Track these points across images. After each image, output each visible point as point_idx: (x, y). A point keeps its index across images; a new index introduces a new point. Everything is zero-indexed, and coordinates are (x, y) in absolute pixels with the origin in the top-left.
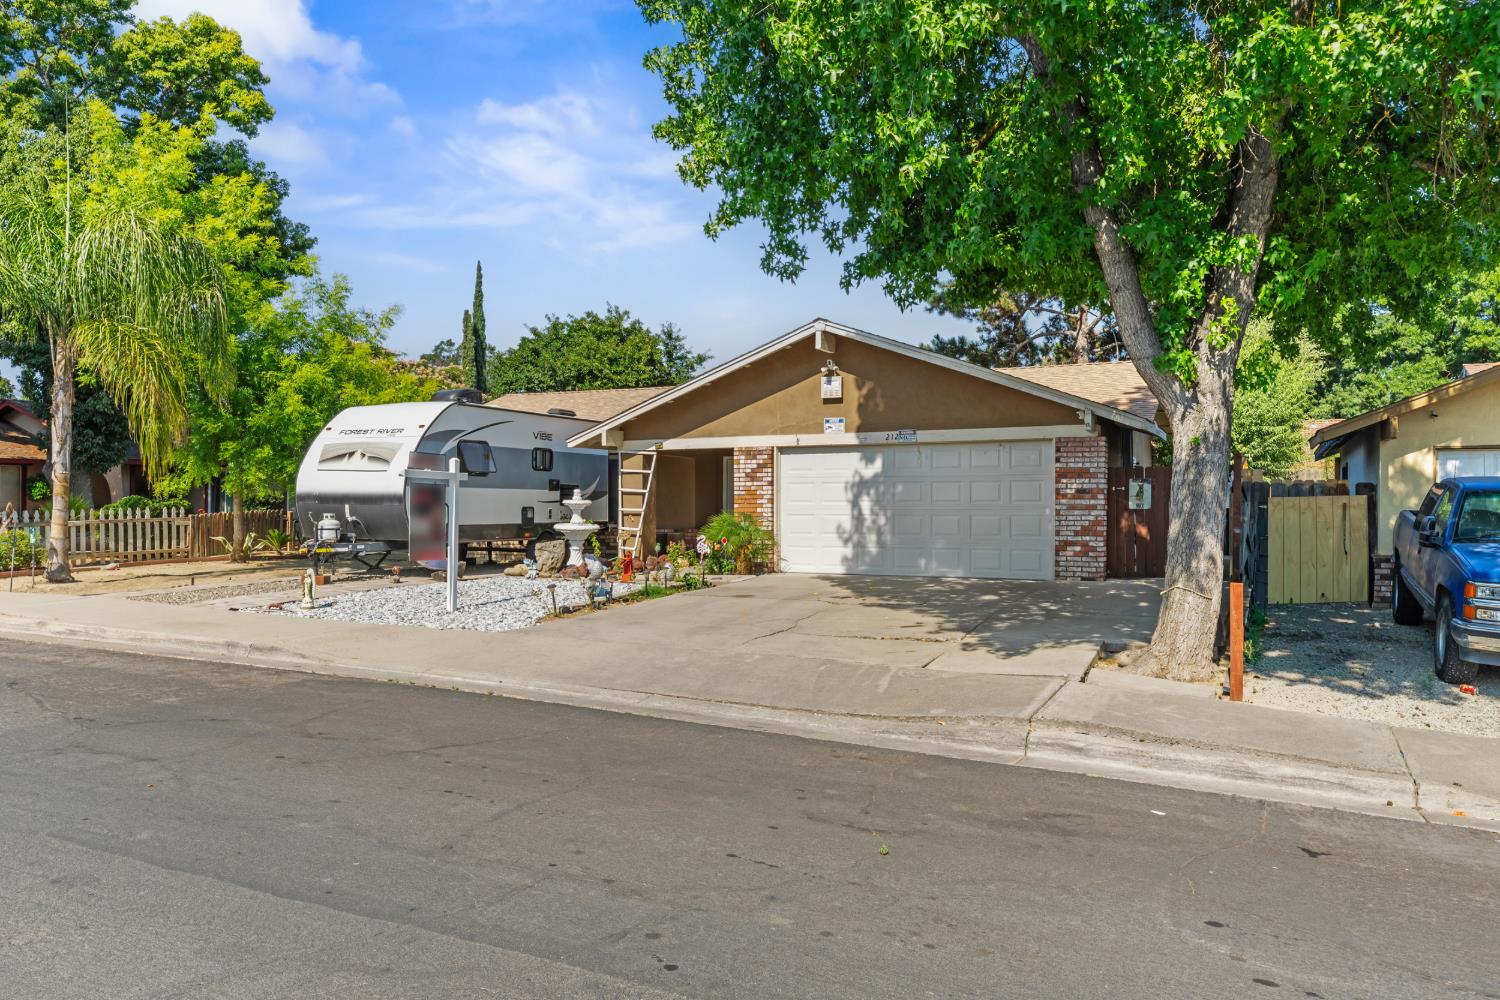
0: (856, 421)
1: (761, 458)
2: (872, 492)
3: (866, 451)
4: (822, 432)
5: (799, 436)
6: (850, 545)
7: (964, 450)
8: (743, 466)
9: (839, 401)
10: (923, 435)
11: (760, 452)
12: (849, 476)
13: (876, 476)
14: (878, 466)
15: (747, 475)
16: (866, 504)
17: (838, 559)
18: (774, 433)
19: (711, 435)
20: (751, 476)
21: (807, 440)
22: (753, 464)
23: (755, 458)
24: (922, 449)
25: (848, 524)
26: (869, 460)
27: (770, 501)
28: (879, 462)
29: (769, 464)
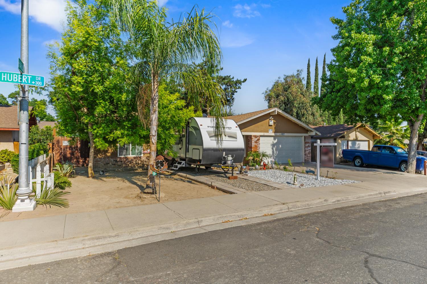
0: (274, 130)
1: (258, 138)
2: (276, 146)
3: (275, 137)
4: (268, 132)
5: (264, 133)
7: (290, 137)
8: (254, 140)
9: (272, 126)
10: (286, 134)
11: (258, 136)
12: (271, 143)
13: (276, 143)
16: (274, 149)
18: (259, 132)
20: (256, 142)
21: (266, 134)
22: (256, 139)
23: (256, 137)
25: (271, 153)
27: (260, 148)
28: (276, 140)
29: (259, 140)
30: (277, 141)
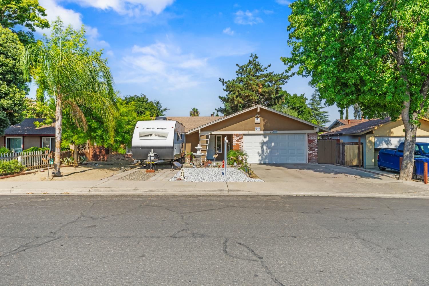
0: (263, 128)
1: (240, 137)
2: (266, 145)
3: (265, 135)
4: (255, 131)
5: (249, 131)
6: (261, 157)
7: (287, 135)
8: (235, 138)
9: (259, 123)
10: (279, 132)
11: (240, 135)
12: (261, 141)
13: (267, 141)
14: (267, 139)
15: (236, 141)
16: (265, 147)
17: (258, 160)
18: (243, 130)
19: (226, 131)
20: (238, 141)
21: (251, 132)
22: (238, 138)
23: (238, 136)
24: (278, 135)
25: (260, 152)
26: (265, 137)
27: (242, 147)
28: (267, 138)
29: (242, 138)
30: (269, 138)
